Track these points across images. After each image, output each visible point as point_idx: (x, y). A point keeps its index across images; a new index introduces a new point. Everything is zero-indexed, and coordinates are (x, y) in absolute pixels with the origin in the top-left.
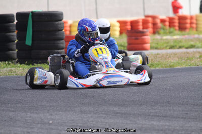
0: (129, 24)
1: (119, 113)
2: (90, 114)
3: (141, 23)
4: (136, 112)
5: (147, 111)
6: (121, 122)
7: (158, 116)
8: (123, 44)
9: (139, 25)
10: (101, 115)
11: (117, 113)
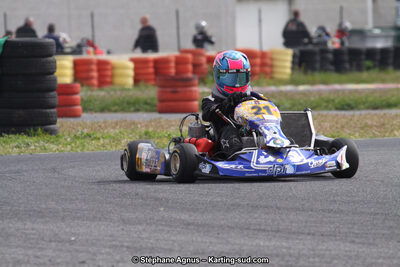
0: (151, 64)
1: (193, 224)
2: (140, 224)
3: (173, 64)
4: (222, 222)
5: (243, 221)
6: (199, 239)
7: (264, 230)
8: (149, 101)
9: (169, 68)
10: (161, 228)
11: (189, 224)
